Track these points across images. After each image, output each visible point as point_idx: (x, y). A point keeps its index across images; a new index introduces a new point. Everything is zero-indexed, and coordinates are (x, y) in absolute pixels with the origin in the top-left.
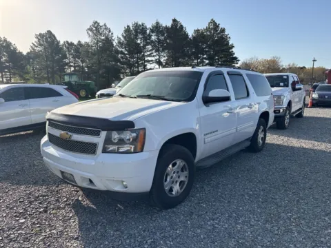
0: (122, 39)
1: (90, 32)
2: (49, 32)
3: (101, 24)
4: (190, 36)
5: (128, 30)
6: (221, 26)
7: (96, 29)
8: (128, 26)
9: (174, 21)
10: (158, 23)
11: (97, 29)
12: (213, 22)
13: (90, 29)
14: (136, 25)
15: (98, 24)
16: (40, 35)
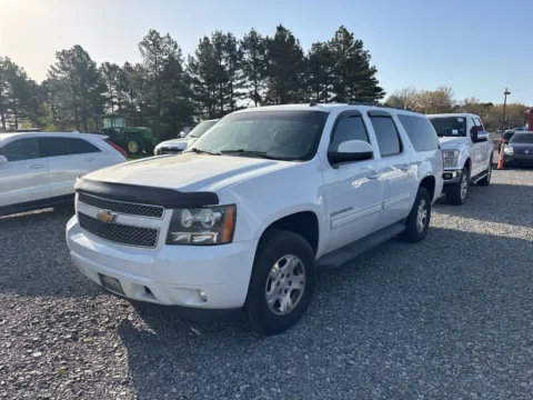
0: (196, 58)
1: (143, 48)
2: (78, 48)
3: (162, 35)
4: (306, 54)
5: (205, 45)
6: (356, 38)
7: (154, 42)
8: (206, 38)
9: (280, 29)
10: (253, 33)
11: (156, 44)
12: (343, 30)
13: (145, 44)
14: (219, 37)
15: (158, 34)
16: (63, 53)
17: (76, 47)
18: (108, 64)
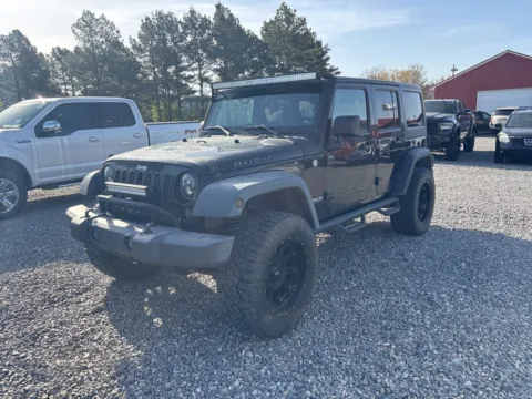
0: (138, 40)
1: (77, 31)
2: (17, 33)
3: (97, 16)
5: (147, 25)
6: (298, 15)
7: (87, 23)
8: (147, 19)
9: (219, 7)
10: (192, 12)
11: (89, 25)
12: (284, 8)
13: (77, 25)
14: (160, 16)
15: (92, 15)
17: (14, 32)
18: (58, 49)
